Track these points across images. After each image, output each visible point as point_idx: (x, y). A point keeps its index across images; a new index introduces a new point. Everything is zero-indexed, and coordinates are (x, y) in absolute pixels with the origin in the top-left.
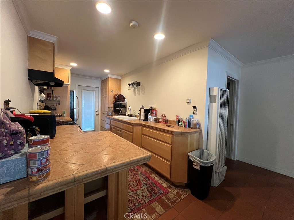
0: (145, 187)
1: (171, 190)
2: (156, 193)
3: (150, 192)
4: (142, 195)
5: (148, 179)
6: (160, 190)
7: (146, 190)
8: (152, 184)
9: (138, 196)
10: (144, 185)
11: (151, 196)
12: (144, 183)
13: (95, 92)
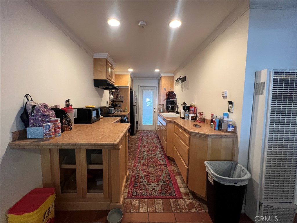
0: (161, 183)
1: (185, 197)
2: (167, 193)
3: (162, 189)
4: (153, 188)
5: (169, 178)
6: (173, 192)
7: (160, 186)
8: (169, 183)
9: (149, 188)
10: (161, 181)
11: (160, 193)
12: (163, 180)
13: (154, 91)
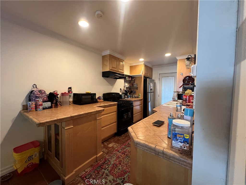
13: (175, 78)
